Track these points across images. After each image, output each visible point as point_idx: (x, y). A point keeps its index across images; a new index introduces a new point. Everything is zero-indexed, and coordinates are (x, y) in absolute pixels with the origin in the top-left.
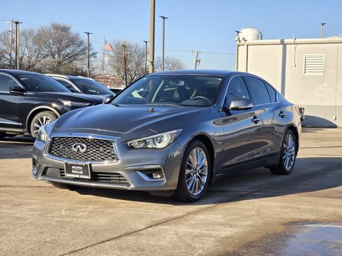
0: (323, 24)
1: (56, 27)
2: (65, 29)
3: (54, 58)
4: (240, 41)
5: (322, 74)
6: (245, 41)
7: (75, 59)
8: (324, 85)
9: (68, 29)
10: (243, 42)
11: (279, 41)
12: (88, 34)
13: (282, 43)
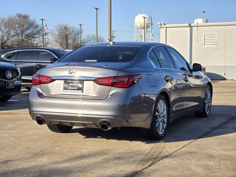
0: (204, 12)
1: (19, 16)
2: (26, 17)
3: (19, 37)
4: (161, 25)
5: (215, 46)
6: (165, 25)
7: (34, 37)
8: (217, 53)
9: (28, 17)
10: (163, 25)
11: (187, 25)
12: (42, 20)
13: (190, 26)
